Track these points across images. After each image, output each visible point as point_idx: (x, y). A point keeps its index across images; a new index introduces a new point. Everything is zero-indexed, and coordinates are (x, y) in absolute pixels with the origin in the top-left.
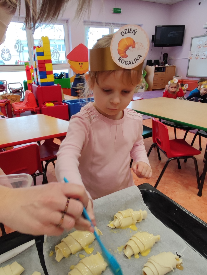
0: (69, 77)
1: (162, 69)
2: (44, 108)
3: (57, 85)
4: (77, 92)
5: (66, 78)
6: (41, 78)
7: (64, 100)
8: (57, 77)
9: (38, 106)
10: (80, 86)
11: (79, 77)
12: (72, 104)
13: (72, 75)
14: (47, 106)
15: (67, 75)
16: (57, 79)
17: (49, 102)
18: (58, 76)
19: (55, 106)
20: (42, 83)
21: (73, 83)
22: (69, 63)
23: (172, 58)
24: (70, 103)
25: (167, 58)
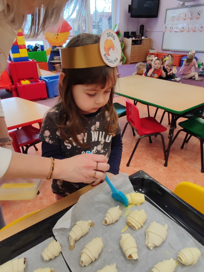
0: (45, 50)
2: (19, 87)
5: (41, 51)
7: (41, 77)
8: (31, 50)
10: (57, 59)
11: (55, 49)
13: (48, 48)
14: (23, 84)
15: (42, 47)
19: (32, 84)
21: (49, 56)
23: (148, 30)
24: (47, 80)
25: (143, 30)
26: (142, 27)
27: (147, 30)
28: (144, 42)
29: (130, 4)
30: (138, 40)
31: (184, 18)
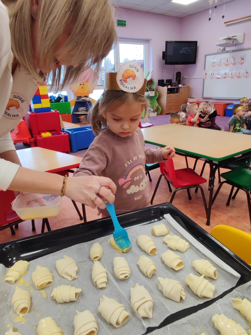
1: (176, 90)
2: (39, 139)
3: (54, 111)
4: (79, 119)
6: (34, 103)
7: (64, 129)
9: (32, 137)
10: (82, 111)
11: (80, 100)
12: (73, 133)
14: (43, 137)
15: (66, 98)
17: (45, 131)
18: (55, 100)
19: (53, 136)
20: (35, 109)
23: (186, 77)
24: (70, 132)
25: (180, 77)
26: (179, 75)
27: (184, 77)
28: (181, 90)
29: (165, 51)
30: (175, 88)
31: (226, 63)
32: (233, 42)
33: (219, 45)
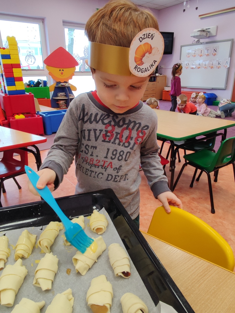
0: (48, 85)
1: (153, 78)
2: (12, 121)
3: (28, 94)
4: (58, 104)
5: (44, 86)
6: (8, 85)
7: (39, 112)
8: (32, 85)
9: (6, 119)
10: (61, 96)
11: (60, 85)
12: (47, 116)
13: (51, 84)
14: (16, 119)
15: (45, 83)
16: (33, 87)
17: (18, 114)
18: (35, 85)
19: (27, 118)
20: (9, 92)
21: (53, 92)
22: (48, 69)
24: (44, 115)
27: (162, 67)
28: (158, 79)
31: (200, 54)
32: (207, 34)
33: (194, 37)
